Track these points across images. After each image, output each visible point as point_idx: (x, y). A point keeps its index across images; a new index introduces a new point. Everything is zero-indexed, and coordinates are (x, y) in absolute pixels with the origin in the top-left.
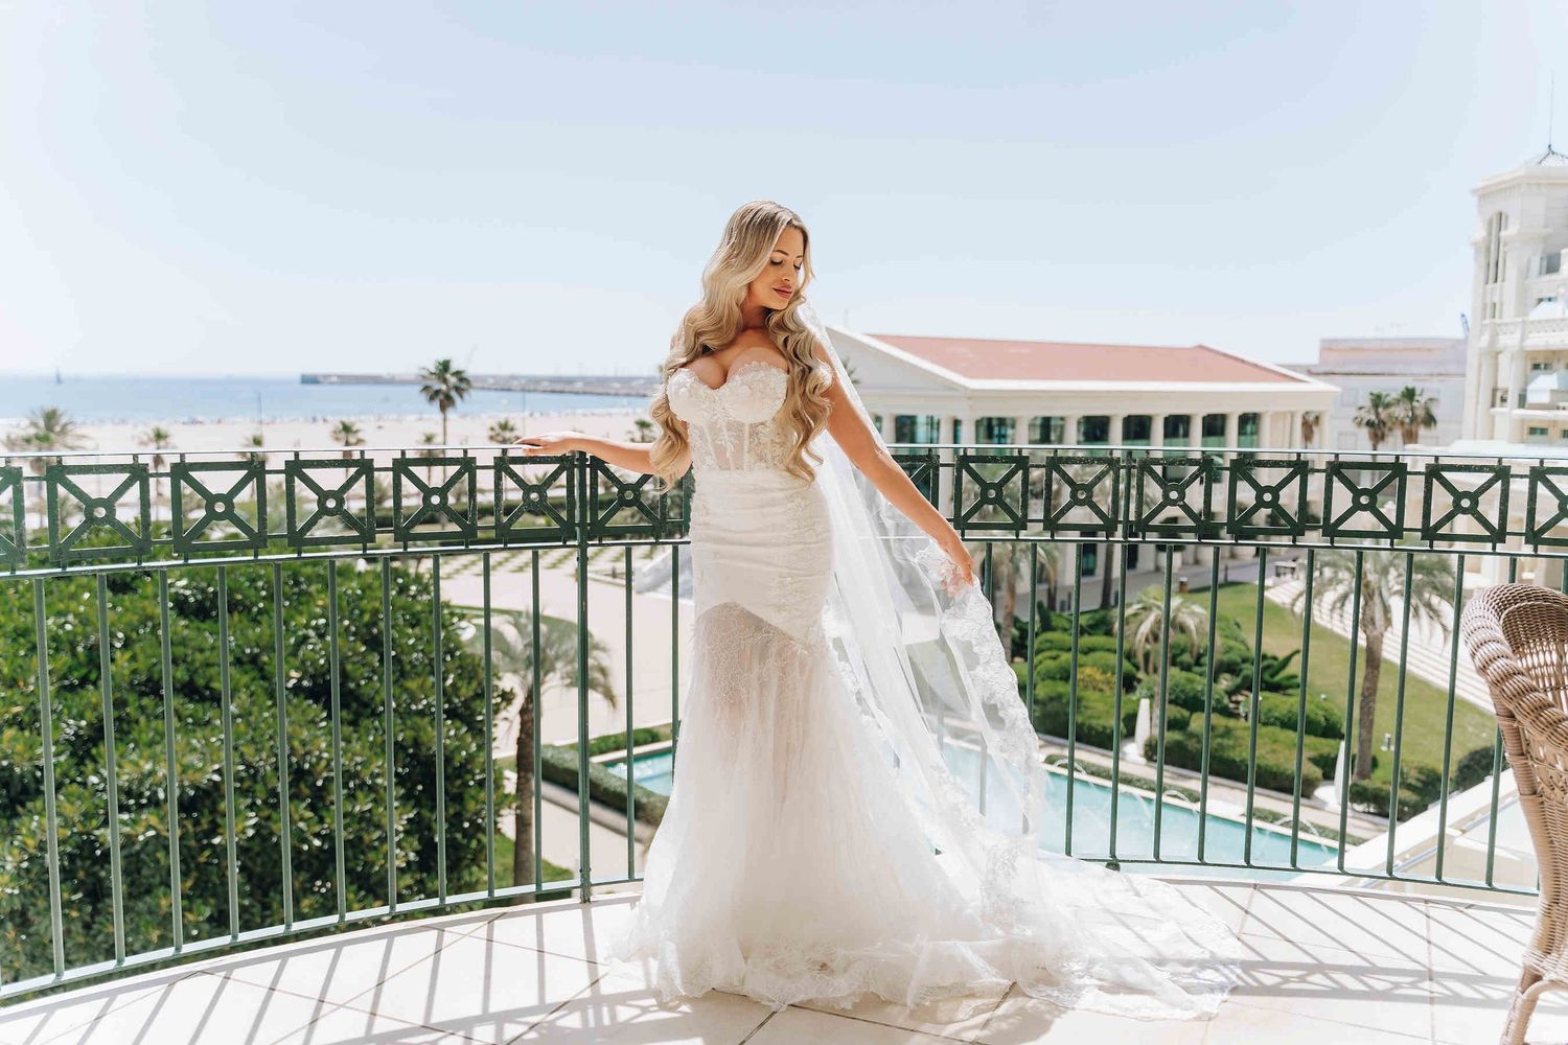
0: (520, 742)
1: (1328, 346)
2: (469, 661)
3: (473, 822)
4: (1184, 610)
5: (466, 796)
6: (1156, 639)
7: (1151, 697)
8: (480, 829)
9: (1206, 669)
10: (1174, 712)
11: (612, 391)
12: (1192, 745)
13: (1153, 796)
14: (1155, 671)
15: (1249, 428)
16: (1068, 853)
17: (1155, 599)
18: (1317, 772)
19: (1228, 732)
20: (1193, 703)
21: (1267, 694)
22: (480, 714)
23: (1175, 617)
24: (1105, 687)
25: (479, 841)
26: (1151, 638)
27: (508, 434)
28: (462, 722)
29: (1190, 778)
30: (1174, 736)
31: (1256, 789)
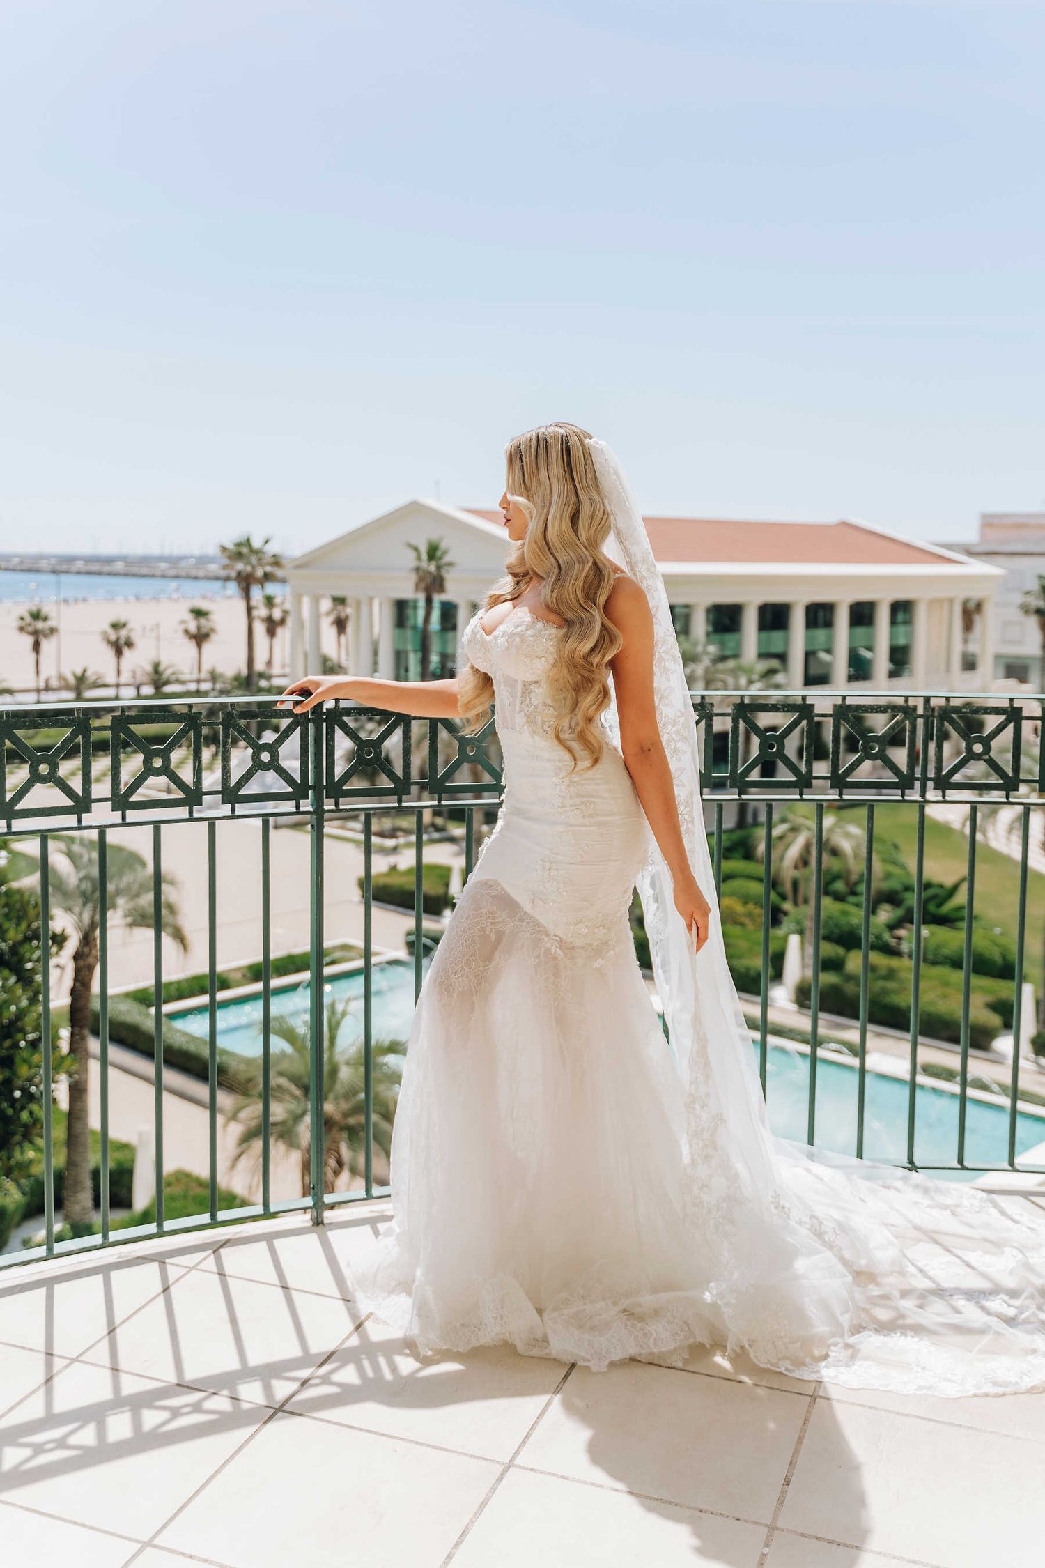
0: (73, 992)
1: (989, 522)
2: (17, 897)
3: (25, 1091)
4: (838, 830)
5: (18, 1060)
6: (805, 863)
7: (801, 932)
8: (29, 1097)
9: (863, 899)
10: (829, 949)
11: (158, 573)
12: (849, 989)
13: (807, 1049)
14: (806, 901)
15: (900, 617)
16: (860, 1155)
17: (804, 817)
18: (995, 1020)
19: (891, 974)
20: (849, 940)
21: (934, 928)
22: (30, 961)
23: (828, 840)
24: (746, 921)
25: (31, 1113)
26: (800, 865)
27: (40, 625)
28: (11, 970)
29: (849, 1027)
30: (829, 978)
31: (920, 1039)
